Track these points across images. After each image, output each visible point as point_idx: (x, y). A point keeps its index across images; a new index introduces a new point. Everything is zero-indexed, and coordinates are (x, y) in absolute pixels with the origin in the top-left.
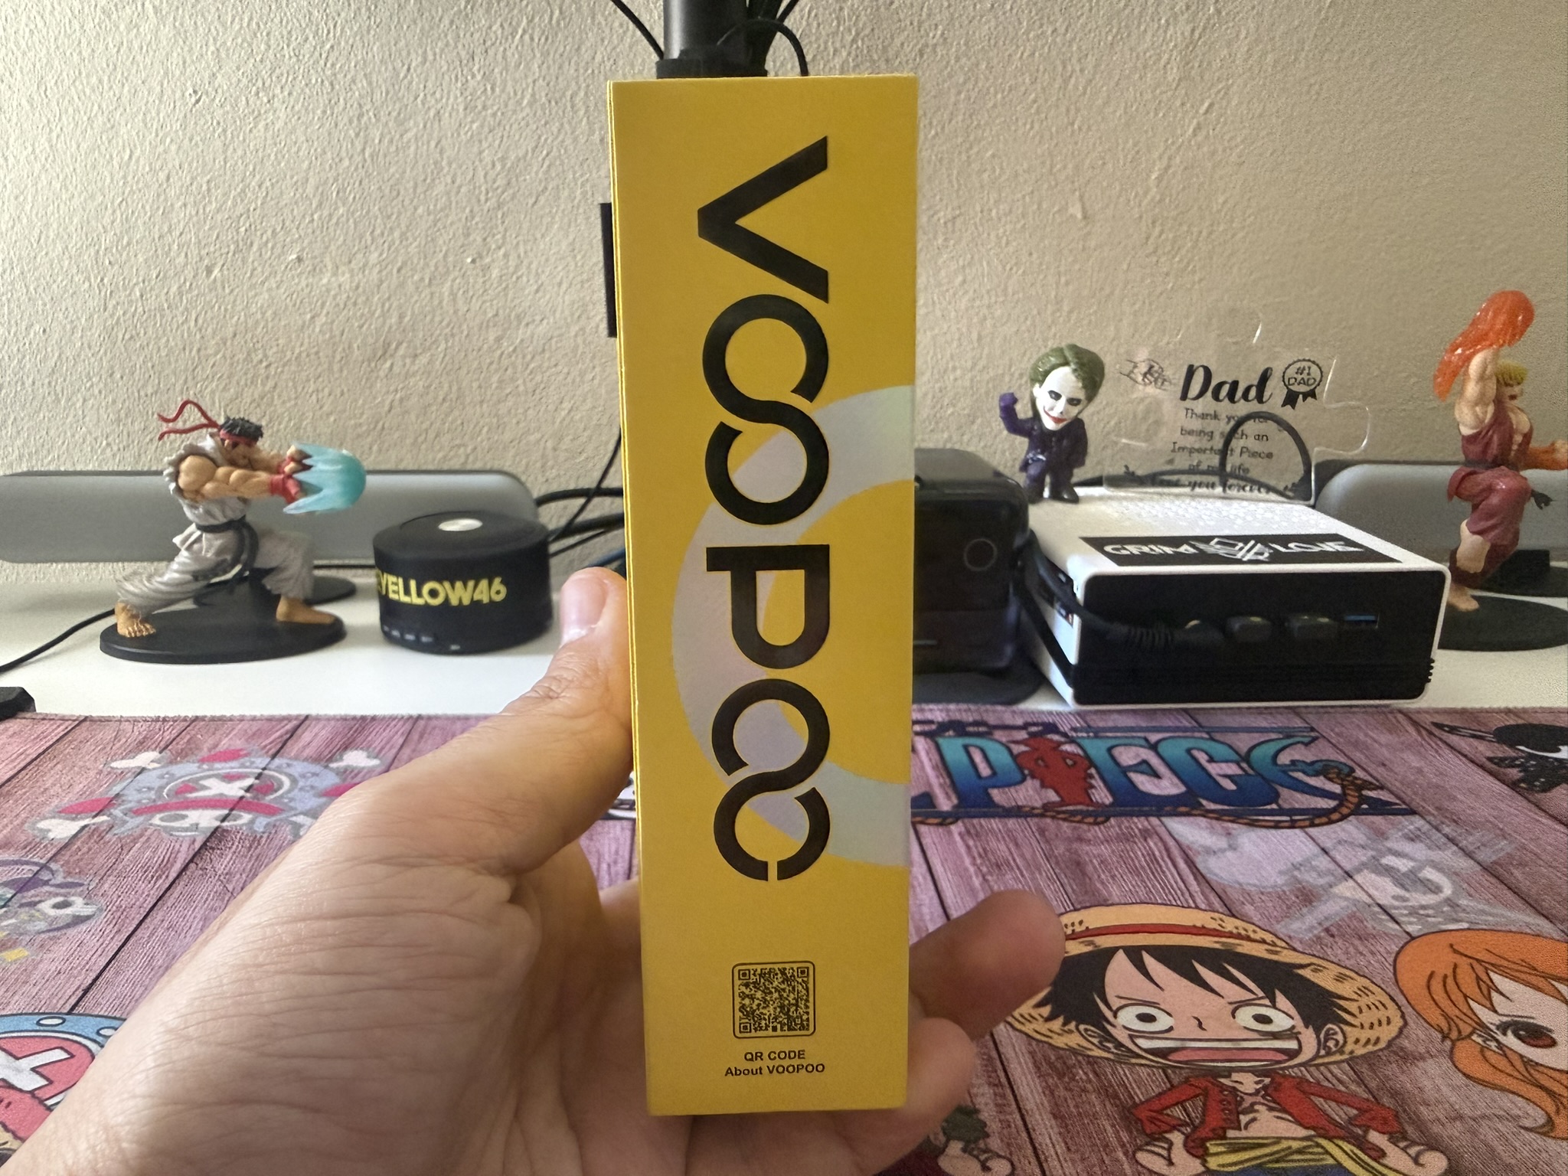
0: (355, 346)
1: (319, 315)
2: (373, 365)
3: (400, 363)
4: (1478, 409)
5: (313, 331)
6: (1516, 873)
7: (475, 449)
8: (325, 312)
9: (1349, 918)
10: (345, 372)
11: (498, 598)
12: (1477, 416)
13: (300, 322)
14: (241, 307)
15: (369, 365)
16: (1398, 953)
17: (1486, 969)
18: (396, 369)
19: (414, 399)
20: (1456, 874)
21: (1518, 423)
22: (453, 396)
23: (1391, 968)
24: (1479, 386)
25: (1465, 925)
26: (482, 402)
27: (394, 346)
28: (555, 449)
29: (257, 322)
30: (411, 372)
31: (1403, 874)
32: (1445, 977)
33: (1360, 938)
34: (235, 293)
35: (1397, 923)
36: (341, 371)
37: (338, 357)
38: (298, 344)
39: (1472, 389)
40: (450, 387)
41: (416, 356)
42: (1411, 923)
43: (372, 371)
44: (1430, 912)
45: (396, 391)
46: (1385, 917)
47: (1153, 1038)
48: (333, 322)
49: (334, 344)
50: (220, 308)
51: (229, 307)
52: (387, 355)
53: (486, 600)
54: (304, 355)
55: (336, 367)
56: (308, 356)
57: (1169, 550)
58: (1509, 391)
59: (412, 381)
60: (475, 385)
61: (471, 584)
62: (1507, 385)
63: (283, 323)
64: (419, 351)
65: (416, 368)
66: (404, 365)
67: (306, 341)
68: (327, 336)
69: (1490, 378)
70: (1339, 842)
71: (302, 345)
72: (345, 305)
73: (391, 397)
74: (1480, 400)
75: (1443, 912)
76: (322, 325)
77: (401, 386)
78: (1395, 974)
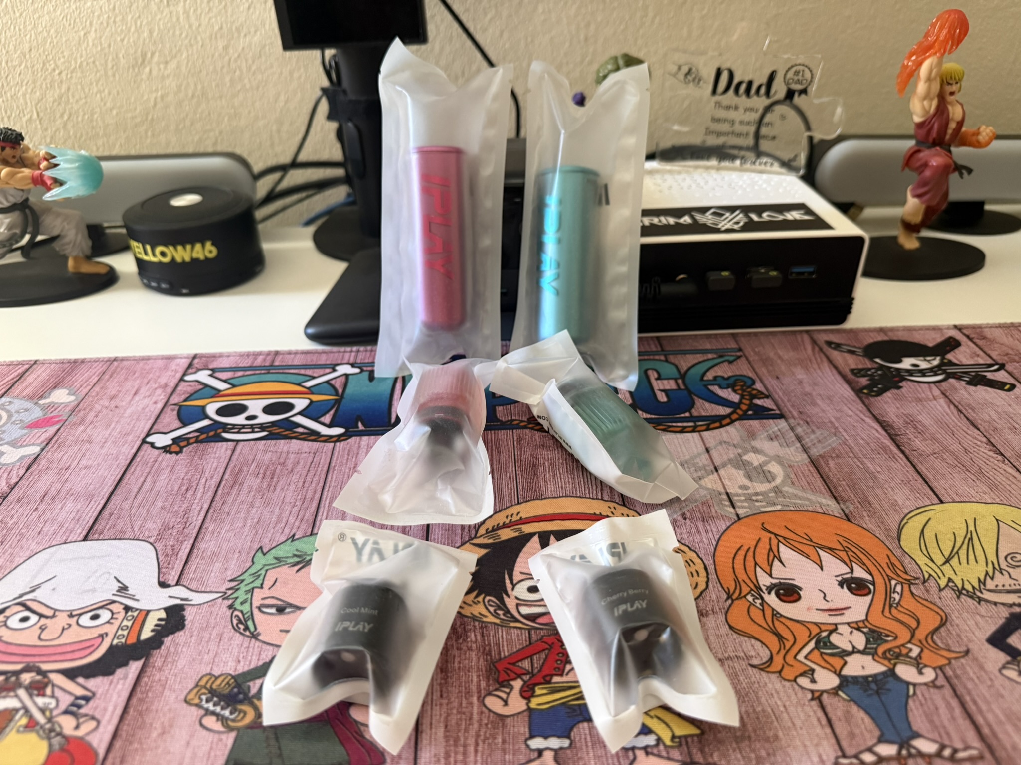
0: (121, 56)
1: (89, 32)
2: (136, 70)
3: (156, 68)
4: (926, 103)
5: (88, 45)
6: (831, 464)
7: (221, 133)
8: (93, 29)
9: (703, 504)
10: (117, 76)
11: (210, 256)
12: (924, 107)
13: (77, 38)
14: (29, 28)
15: (134, 69)
16: (725, 531)
17: (779, 541)
18: (154, 73)
19: (170, 98)
20: (790, 466)
21: (953, 114)
22: (199, 92)
23: (715, 544)
24: (927, 84)
25: (779, 507)
26: (221, 97)
27: (149, 55)
28: (279, 131)
29: (45, 39)
30: (165, 74)
31: (755, 468)
32: (749, 549)
33: (703, 521)
34: (24, 15)
35: (734, 507)
36: (114, 75)
37: (110, 65)
38: (79, 55)
39: (921, 87)
40: (196, 85)
41: (166, 63)
42: (743, 507)
43: (136, 76)
44: (760, 497)
45: (157, 90)
46: (727, 503)
47: (531, 605)
48: (101, 38)
49: (105, 55)
50: (15, 28)
51: (22, 27)
52: (146, 62)
53: (202, 257)
54: (85, 64)
55: (110, 73)
56: (87, 64)
57: (671, 221)
58: (949, 89)
59: (167, 82)
60: (214, 84)
61: (189, 247)
62: (949, 84)
63: (64, 39)
64: (168, 59)
65: (169, 71)
66: (159, 69)
67: (84, 52)
68: (99, 48)
69: (935, 78)
70: (721, 443)
71: (81, 56)
72: (108, 25)
73: (154, 95)
74: (927, 96)
75: (769, 497)
76: (93, 41)
77: (160, 86)
78: (715, 549)
